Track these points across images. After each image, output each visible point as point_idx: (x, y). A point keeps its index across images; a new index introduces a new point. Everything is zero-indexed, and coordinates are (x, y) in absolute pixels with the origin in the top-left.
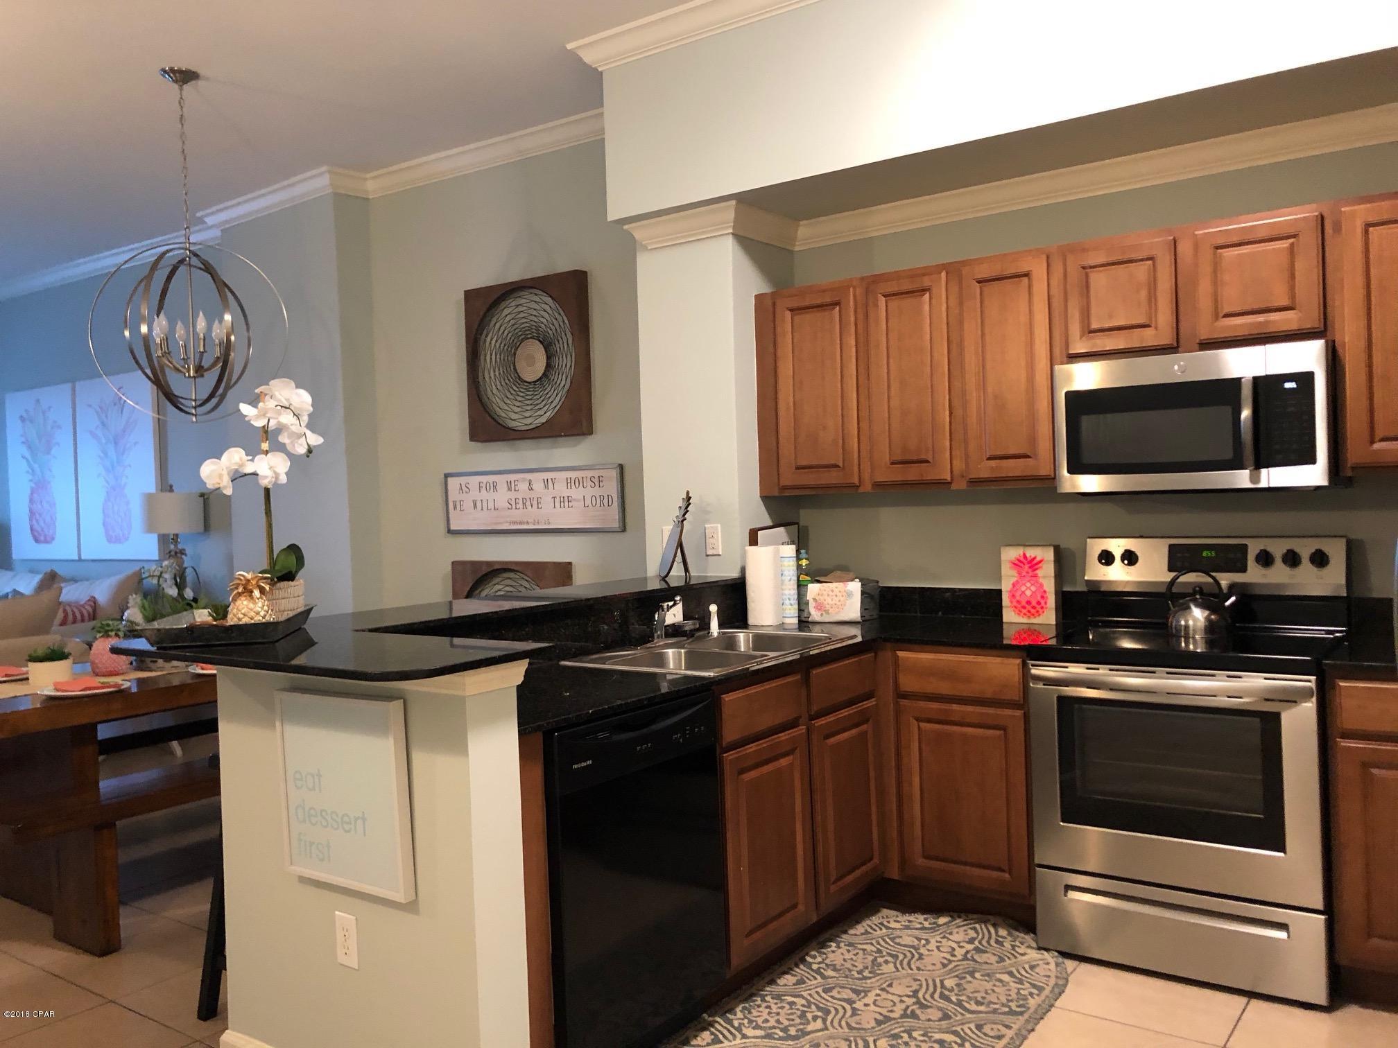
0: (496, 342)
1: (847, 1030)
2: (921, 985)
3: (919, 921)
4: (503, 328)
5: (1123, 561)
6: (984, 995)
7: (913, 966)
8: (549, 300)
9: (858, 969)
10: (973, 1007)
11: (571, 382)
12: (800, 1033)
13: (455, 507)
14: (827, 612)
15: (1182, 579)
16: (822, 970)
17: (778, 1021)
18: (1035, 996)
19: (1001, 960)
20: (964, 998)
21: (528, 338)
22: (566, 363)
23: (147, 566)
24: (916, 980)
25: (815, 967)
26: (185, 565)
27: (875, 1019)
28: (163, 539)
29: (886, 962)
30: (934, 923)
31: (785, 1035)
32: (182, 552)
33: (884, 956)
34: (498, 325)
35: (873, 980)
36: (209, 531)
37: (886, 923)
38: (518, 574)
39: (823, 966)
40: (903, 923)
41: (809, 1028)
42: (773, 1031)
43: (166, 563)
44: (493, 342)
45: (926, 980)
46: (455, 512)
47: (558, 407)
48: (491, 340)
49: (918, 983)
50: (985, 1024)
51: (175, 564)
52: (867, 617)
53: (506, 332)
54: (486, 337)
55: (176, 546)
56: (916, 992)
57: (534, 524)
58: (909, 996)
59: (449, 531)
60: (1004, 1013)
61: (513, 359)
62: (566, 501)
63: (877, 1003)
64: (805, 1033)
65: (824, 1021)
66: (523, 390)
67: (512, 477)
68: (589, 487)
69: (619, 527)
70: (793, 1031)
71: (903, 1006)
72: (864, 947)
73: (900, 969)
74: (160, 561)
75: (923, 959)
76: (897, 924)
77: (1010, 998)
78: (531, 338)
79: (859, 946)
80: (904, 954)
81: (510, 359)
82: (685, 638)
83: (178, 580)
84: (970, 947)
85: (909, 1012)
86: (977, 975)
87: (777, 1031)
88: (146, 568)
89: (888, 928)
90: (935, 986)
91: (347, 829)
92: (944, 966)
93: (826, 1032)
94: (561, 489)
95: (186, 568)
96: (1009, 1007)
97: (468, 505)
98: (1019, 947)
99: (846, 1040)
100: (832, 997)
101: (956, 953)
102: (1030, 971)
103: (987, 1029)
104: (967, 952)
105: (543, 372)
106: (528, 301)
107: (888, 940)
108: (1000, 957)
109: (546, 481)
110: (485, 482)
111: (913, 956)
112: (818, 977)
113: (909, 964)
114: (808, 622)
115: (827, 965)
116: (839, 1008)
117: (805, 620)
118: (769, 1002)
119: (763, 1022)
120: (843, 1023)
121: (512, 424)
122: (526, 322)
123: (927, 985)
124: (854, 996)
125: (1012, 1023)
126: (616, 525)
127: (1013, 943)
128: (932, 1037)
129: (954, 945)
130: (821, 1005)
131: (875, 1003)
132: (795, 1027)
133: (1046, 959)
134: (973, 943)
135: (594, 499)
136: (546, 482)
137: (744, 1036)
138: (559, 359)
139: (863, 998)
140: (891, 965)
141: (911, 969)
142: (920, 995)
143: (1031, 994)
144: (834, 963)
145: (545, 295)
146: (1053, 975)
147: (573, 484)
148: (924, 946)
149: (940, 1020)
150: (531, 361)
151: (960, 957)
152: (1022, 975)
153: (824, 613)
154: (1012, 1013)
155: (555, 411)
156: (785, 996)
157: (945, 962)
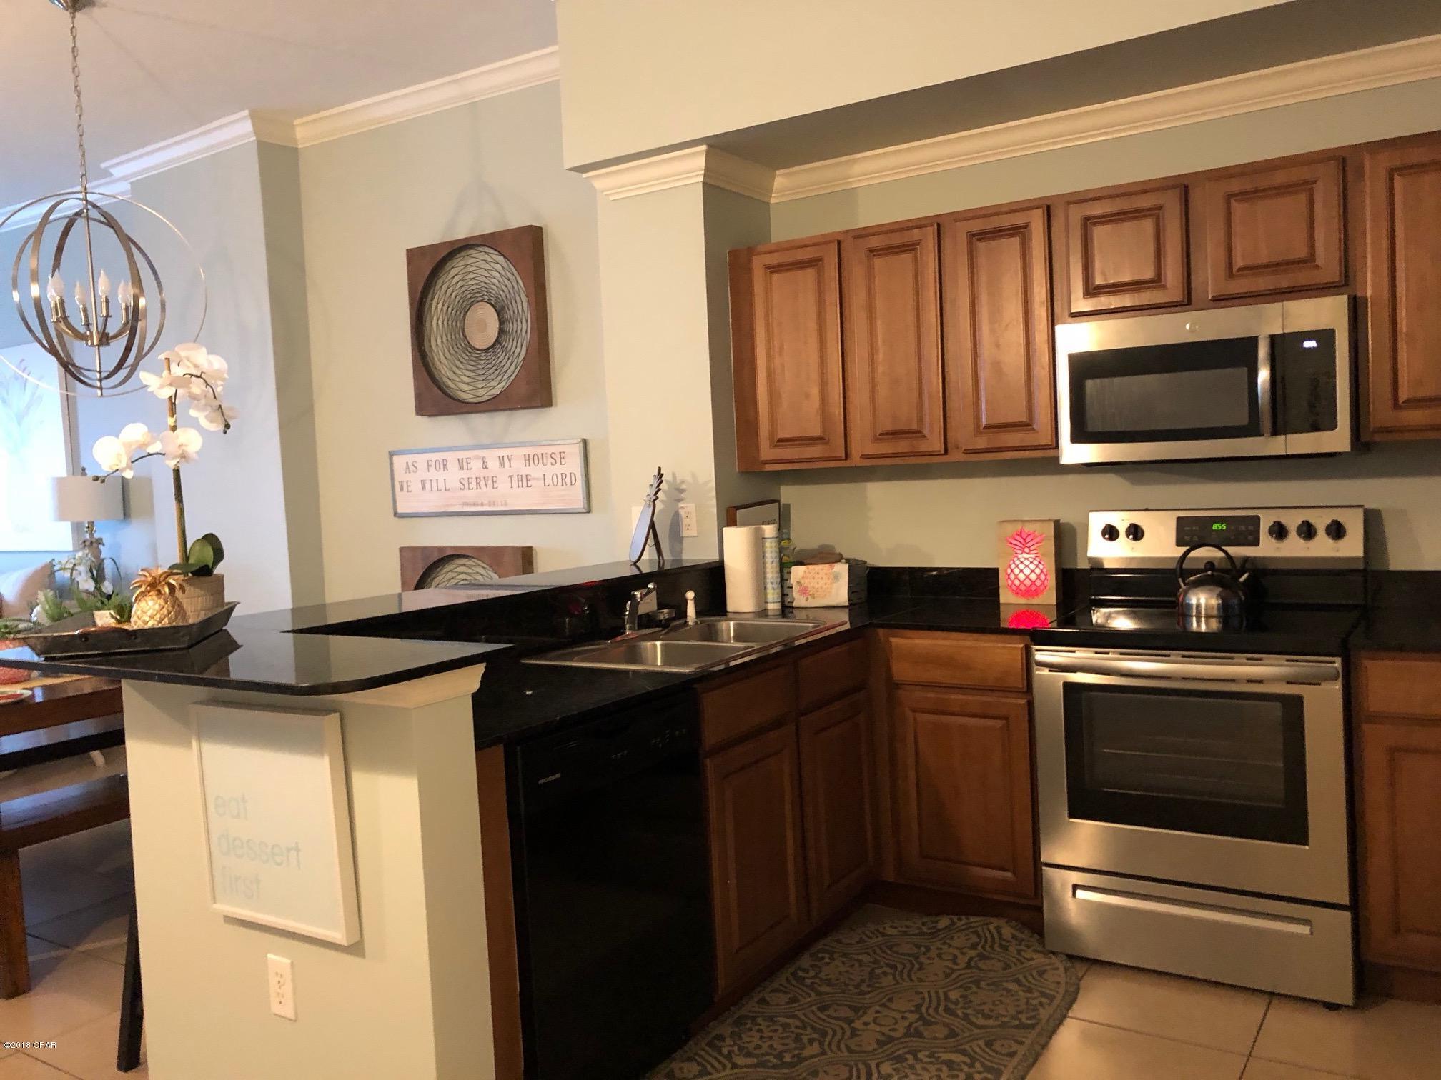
0: (443, 305)
1: (846, 1054)
2: (923, 999)
3: (917, 925)
4: (450, 290)
5: (1128, 536)
6: (992, 1007)
7: (914, 978)
8: (500, 259)
9: (855, 983)
10: (981, 1021)
11: (527, 350)
12: (796, 1059)
13: (402, 489)
14: (813, 596)
15: (1193, 554)
16: (816, 985)
17: (771, 1047)
18: (1046, 1006)
19: (1007, 967)
20: (969, 1011)
21: (478, 302)
22: (524, 327)
23: (58, 558)
24: (918, 993)
25: (808, 982)
26: (102, 557)
27: (877, 1040)
28: (77, 528)
29: (885, 974)
30: (934, 928)
31: (779, 1063)
32: (99, 541)
33: (882, 967)
34: (444, 288)
35: (873, 994)
36: (129, 516)
37: (881, 930)
38: (473, 560)
39: (817, 981)
40: (900, 929)
41: (806, 1053)
42: (767, 1058)
43: (80, 554)
44: (440, 306)
45: (929, 992)
46: (402, 493)
47: (515, 375)
48: (438, 304)
49: (921, 996)
50: (995, 1040)
51: (89, 556)
52: (855, 601)
53: (454, 294)
54: (432, 300)
55: (92, 535)
56: (918, 1007)
57: (490, 506)
58: (912, 1012)
59: (396, 514)
60: (1016, 1027)
61: (462, 324)
62: (523, 480)
63: (878, 1021)
64: (800, 1059)
65: (821, 1044)
66: (474, 359)
67: (463, 455)
68: (549, 464)
69: (584, 508)
70: (787, 1058)
71: (906, 1023)
72: (860, 957)
73: (900, 981)
74: (75, 551)
75: (924, 969)
76: (893, 930)
77: (1019, 1009)
78: (482, 301)
79: (856, 957)
80: (903, 964)
81: (458, 324)
82: (660, 629)
83: (95, 573)
84: (973, 953)
85: (912, 1030)
86: (983, 984)
87: (771, 1058)
88: (57, 561)
89: (883, 935)
90: (938, 998)
91: (279, 861)
92: (947, 976)
93: (825, 1057)
94: (518, 467)
95: (103, 559)
96: (1020, 1020)
97: (415, 487)
98: (1024, 951)
99: (846, 1065)
100: (829, 1016)
101: (959, 961)
102: (1039, 978)
103: (997, 1046)
104: (971, 959)
105: (495, 338)
106: (478, 260)
107: (885, 948)
108: (1005, 963)
109: (501, 458)
110: (434, 460)
111: (913, 965)
112: (813, 994)
113: (909, 976)
114: (792, 607)
115: (821, 980)
116: (837, 1028)
117: (789, 605)
118: (760, 1025)
119: (755, 1049)
120: (842, 1046)
121: (464, 396)
122: (476, 284)
123: (930, 997)
124: (850, 1014)
125: (1024, 1037)
126: (580, 504)
127: (1019, 947)
128: (939, 1057)
129: (957, 952)
130: (818, 1026)
131: (875, 1020)
132: (790, 1052)
133: (1054, 964)
134: (976, 949)
135: (555, 477)
136: (501, 460)
137: (735, 1066)
138: (513, 323)
139: (862, 1016)
140: (890, 977)
141: (911, 980)
142: (924, 1009)
143: (1041, 1004)
144: (829, 977)
145: (497, 253)
146: (1063, 981)
147: (531, 462)
148: (924, 954)
149: (946, 1038)
150: (483, 326)
151: (963, 965)
152: (1029, 982)
153: (809, 597)
154: (1023, 1026)
155: (511, 380)
156: (776, 1016)
157: (948, 971)
